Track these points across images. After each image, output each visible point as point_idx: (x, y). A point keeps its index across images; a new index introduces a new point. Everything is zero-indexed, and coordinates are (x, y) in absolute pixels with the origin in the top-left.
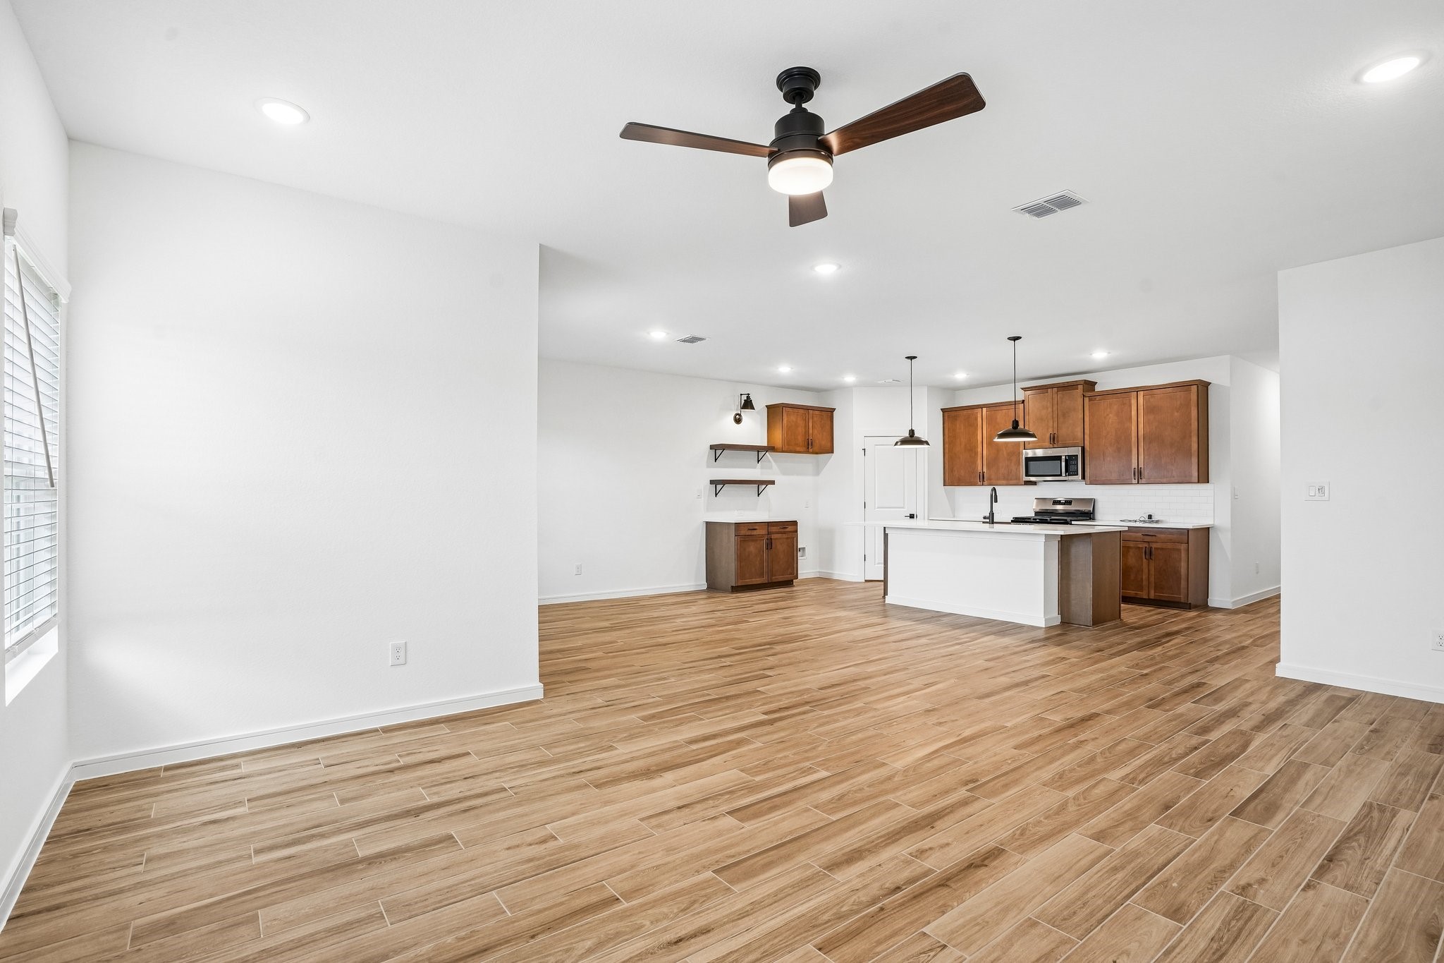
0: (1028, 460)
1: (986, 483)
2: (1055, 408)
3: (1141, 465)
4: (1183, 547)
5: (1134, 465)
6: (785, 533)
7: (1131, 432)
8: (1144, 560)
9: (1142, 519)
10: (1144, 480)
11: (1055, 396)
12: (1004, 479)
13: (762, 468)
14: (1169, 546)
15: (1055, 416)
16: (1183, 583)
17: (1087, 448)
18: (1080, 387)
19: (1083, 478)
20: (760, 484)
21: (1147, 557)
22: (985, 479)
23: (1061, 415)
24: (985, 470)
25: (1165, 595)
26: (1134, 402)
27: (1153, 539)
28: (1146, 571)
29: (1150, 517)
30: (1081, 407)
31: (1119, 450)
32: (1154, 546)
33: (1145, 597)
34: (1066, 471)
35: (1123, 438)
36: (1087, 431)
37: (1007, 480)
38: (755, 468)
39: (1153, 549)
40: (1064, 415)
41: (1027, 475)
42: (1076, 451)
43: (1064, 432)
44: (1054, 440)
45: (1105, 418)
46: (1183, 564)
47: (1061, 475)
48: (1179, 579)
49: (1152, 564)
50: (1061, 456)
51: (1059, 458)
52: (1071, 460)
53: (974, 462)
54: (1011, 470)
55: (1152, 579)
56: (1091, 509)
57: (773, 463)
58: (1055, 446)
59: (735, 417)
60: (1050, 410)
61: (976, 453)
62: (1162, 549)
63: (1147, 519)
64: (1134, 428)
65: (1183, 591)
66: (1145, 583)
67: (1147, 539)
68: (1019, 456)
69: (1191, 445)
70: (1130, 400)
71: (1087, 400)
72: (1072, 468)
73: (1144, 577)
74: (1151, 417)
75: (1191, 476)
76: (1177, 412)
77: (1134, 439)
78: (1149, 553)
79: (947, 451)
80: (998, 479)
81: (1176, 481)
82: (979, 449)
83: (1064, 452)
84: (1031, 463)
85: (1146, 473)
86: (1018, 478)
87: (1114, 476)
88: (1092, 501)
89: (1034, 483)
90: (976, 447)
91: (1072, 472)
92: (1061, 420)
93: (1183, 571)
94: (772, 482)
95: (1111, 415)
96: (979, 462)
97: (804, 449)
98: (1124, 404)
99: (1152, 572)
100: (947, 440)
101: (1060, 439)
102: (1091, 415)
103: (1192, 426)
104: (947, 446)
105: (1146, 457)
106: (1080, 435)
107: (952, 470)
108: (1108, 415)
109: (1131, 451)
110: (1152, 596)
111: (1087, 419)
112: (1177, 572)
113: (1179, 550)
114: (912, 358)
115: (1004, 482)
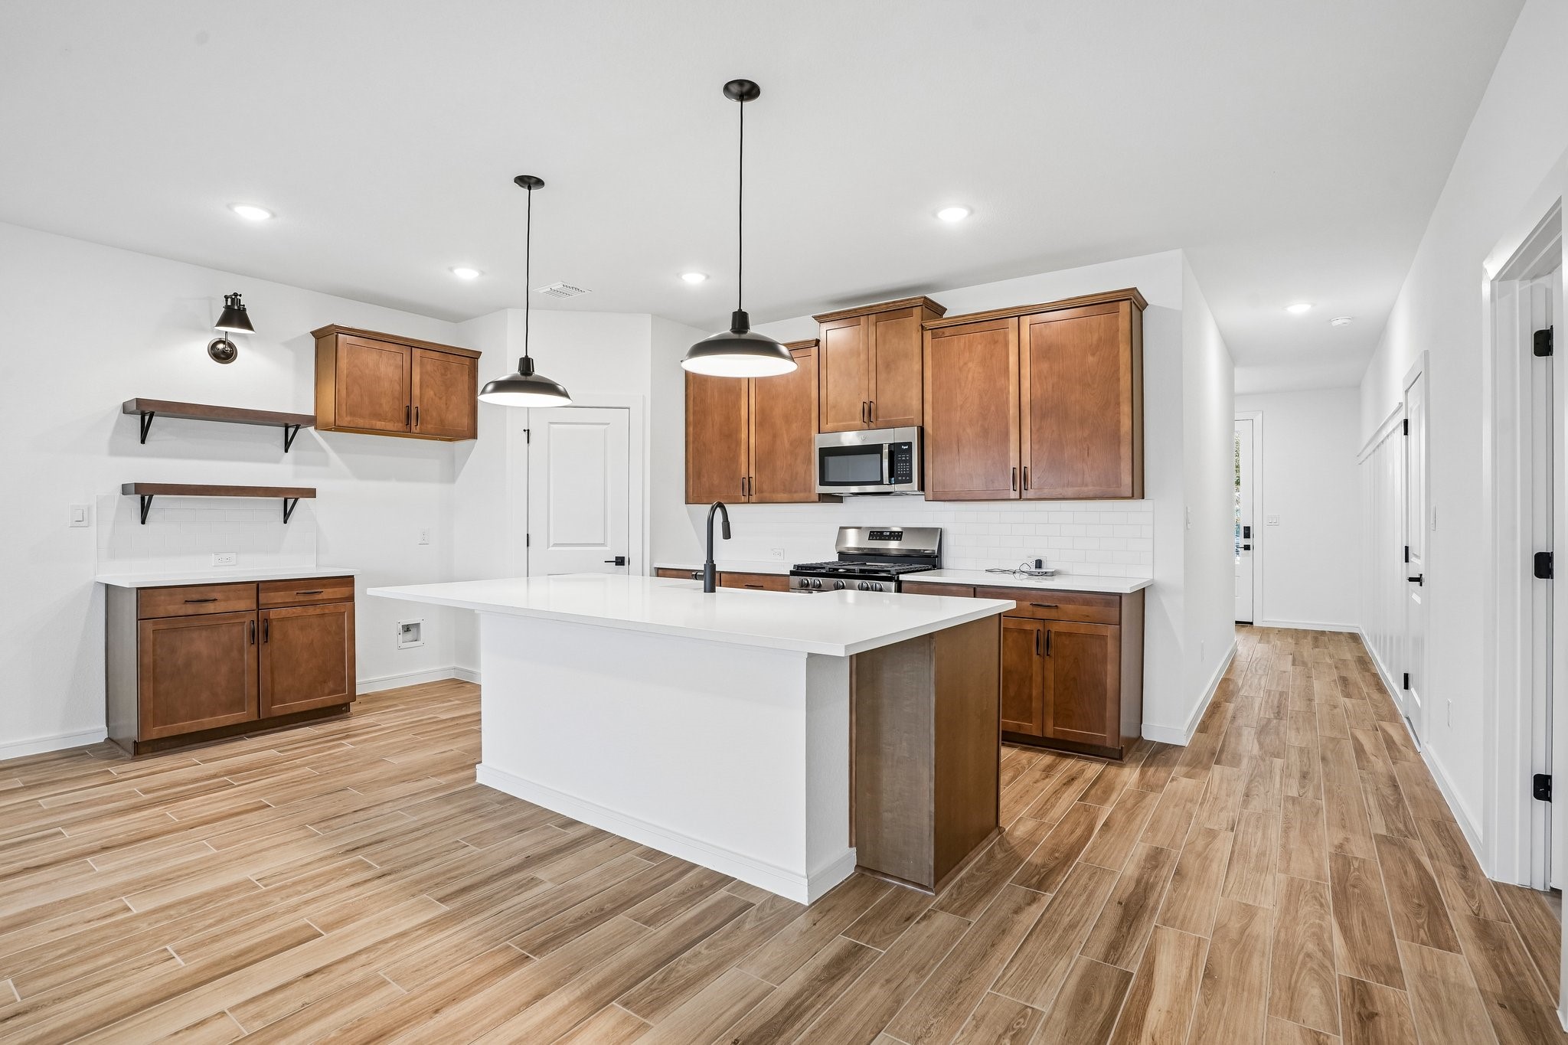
0: (825, 453)
1: (753, 498)
2: (872, 352)
3: (1026, 463)
4: (1110, 631)
5: (1014, 463)
6: (314, 604)
7: (1007, 398)
8: (1035, 657)
9: (1025, 568)
10: (1030, 493)
11: (872, 329)
12: (784, 491)
13: (297, 462)
14: (1083, 628)
15: (872, 367)
16: (1110, 707)
17: (928, 429)
18: (917, 311)
19: (922, 487)
20: (289, 498)
21: (1041, 650)
22: (753, 492)
23: (881, 366)
24: (752, 474)
25: (1076, 732)
26: (1012, 338)
27: (1053, 614)
28: (1037, 679)
29: (1039, 564)
30: (917, 350)
31: (985, 432)
32: (1055, 628)
33: (1036, 733)
34: (891, 475)
35: (993, 408)
36: (928, 396)
37: (790, 492)
38: (277, 461)
39: (1052, 636)
40: (888, 366)
41: (823, 482)
42: (910, 435)
43: (887, 400)
44: (870, 416)
45: (960, 369)
46: (1109, 667)
47: (881, 483)
48: (1103, 697)
49: (1050, 665)
50: (881, 446)
51: (876, 449)
52: (898, 452)
53: (734, 459)
54: (797, 474)
55: (1050, 696)
56: (936, 549)
57: (333, 455)
58: (872, 425)
59: (214, 346)
60: (863, 357)
61: (738, 443)
62: (1070, 634)
63: (1033, 569)
64: (1013, 388)
65: (1110, 724)
66: (1036, 705)
67: (1041, 613)
68: (810, 446)
69: (1119, 421)
70: (1006, 336)
71: (928, 335)
72: (900, 468)
73: (1034, 693)
74: (1045, 366)
75: (1118, 483)
76: (1093, 355)
77: (1013, 411)
78: (1045, 643)
79: (691, 439)
80: (774, 491)
81: (1091, 494)
82: (744, 436)
83: (885, 437)
84: (831, 460)
85: (1034, 479)
86: (808, 489)
87: (977, 485)
88: (937, 533)
89: (837, 499)
90: (738, 430)
91: (902, 476)
92: (882, 376)
93: (1110, 682)
94: (311, 493)
95: (970, 365)
96: (743, 458)
97: (399, 426)
98: (996, 342)
99: (1051, 682)
100: (691, 418)
101: (880, 413)
102: (937, 366)
103: (1122, 382)
104: (691, 429)
105: (1036, 447)
106: (916, 404)
107: (698, 475)
108: (965, 364)
109: (1007, 434)
110: (1050, 732)
111: (928, 374)
112: (1099, 685)
113: (1104, 638)
114: (528, 182)
115: (784, 496)
